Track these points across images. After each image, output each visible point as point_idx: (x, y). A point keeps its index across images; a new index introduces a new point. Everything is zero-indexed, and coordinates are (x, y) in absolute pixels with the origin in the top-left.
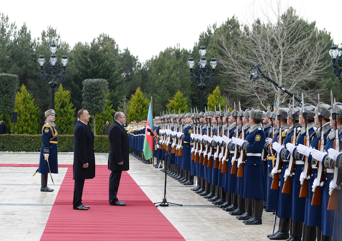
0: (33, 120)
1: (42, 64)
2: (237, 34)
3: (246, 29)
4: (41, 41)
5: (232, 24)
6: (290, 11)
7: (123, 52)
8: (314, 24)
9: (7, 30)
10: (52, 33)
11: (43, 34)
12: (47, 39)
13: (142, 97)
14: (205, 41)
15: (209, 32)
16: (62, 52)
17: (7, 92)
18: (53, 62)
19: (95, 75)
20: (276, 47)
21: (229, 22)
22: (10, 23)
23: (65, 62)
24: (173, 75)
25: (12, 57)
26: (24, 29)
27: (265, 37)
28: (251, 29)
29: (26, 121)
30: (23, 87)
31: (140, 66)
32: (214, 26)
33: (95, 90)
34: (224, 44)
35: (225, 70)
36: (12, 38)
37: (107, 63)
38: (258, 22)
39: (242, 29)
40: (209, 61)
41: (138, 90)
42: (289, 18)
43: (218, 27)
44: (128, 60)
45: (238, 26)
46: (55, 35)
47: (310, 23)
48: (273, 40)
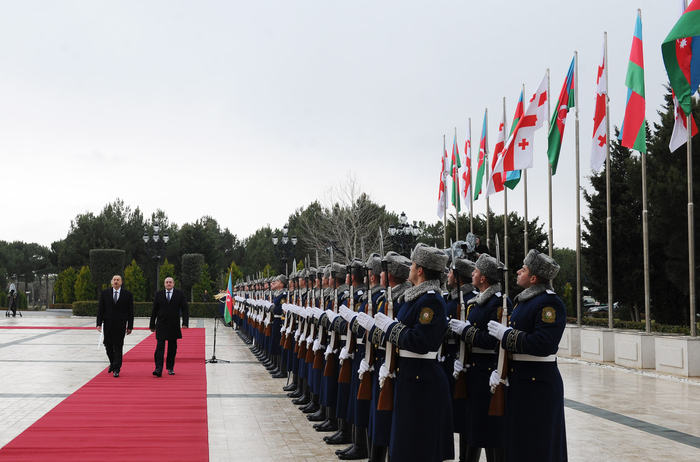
0: (141, 290)
1: (146, 241)
2: (320, 217)
3: (327, 211)
4: (151, 222)
5: (315, 207)
6: (364, 196)
7: (224, 231)
8: (384, 207)
9: (123, 212)
10: (161, 215)
11: (153, 216)
12: (156, 220)
13: (236, 270)
14: (294, 222)
15: (297, 214)
16: (164, 231)
17: (116, 265)
18: (156, 239)
19: (197, 250)
20: (350, 226)
21: (312, 206)
22: (124, 206)
23: (166, 239)
24: (264, 251)
25: (127, 236)
26: (137, 212)
27: (341, 219)
28: (331, 211)
29: (136, 290)
30: (134, 261)
31: (238, 243)
32: (301, 209)
33: (193, 263)
34: (306, 224)
35: (306, 246)
36: (127, 220)
37: (208, 240)
38: (337, 206)
39: (323, 211)
40: (290, 239)
41: (233, 264)
42: (363, 201)
43: (304, 209)
44: (229, 238)
45: (320, 209)
46: (163, 217)
47: (380, 206)
48: (348, 221)
